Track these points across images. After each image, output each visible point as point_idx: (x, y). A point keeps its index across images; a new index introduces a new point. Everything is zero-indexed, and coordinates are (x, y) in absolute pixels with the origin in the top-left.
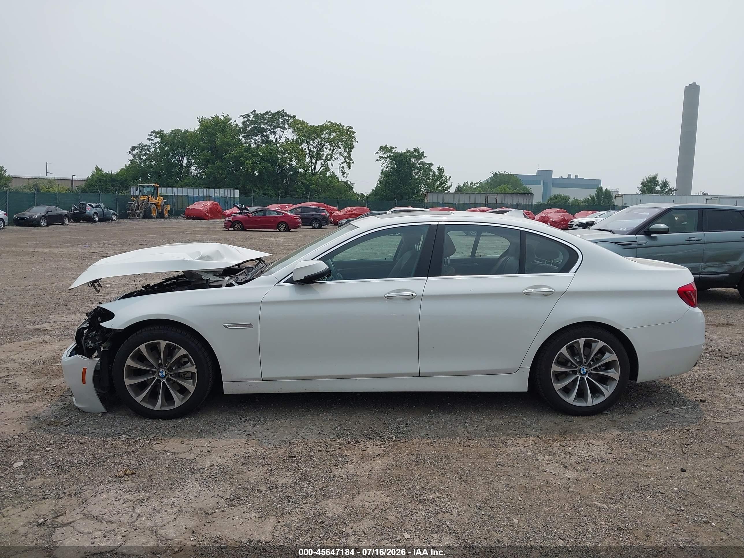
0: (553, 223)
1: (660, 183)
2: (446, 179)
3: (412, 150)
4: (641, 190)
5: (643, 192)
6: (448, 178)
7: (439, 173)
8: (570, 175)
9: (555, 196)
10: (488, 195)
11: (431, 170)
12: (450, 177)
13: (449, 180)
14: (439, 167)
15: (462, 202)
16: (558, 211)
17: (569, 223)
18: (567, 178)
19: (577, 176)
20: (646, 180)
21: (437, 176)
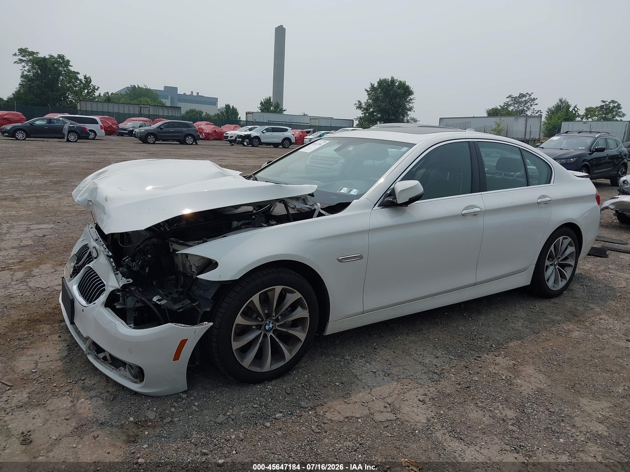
0: (207, 134)
1: (273, 104)
2: (94, 88)
3: (56, 56)
4: (261, 109)
5: (262, 110)
6: (96, 88)
7: (86, 82)
8: (192, 92)
9: (191, 110)
10: (140, 106)
11: (77, 79)
12: (98, 87)
13: (97, 90)
14: (85, 76)
15: (121, 111)
16: (207, 124)
17: (224, 135)
18: (190, 95)
19: (198, 93)
20: (263, 101)
21: (84, 84)
